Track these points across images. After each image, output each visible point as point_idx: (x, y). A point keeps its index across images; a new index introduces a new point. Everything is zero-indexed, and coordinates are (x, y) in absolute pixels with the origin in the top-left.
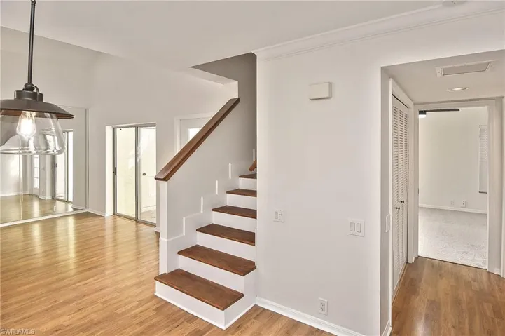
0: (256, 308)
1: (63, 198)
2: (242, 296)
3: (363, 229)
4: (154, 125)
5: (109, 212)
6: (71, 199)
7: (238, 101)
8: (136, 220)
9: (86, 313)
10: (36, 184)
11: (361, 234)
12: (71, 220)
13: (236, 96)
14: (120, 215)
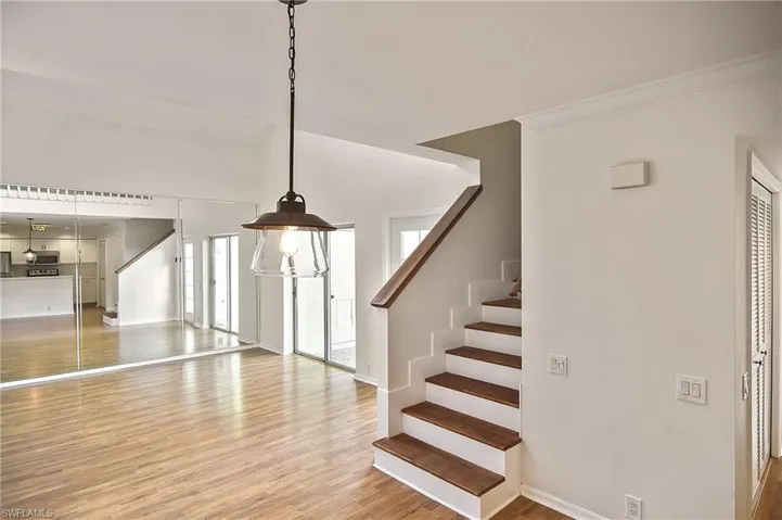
0: (522, 501)
1: (225, 327)
2: (503, 480)
3: (703, 392)
4: (352, 226)
5: (288, 349)
6: (235, 328)
7: (480, 189)
8: (325, 361)
9: (291, 482)
10: (190, 307)
11: (699, 401)
12: (236, 358)
13: (477, 182)
14: (302, 354)
